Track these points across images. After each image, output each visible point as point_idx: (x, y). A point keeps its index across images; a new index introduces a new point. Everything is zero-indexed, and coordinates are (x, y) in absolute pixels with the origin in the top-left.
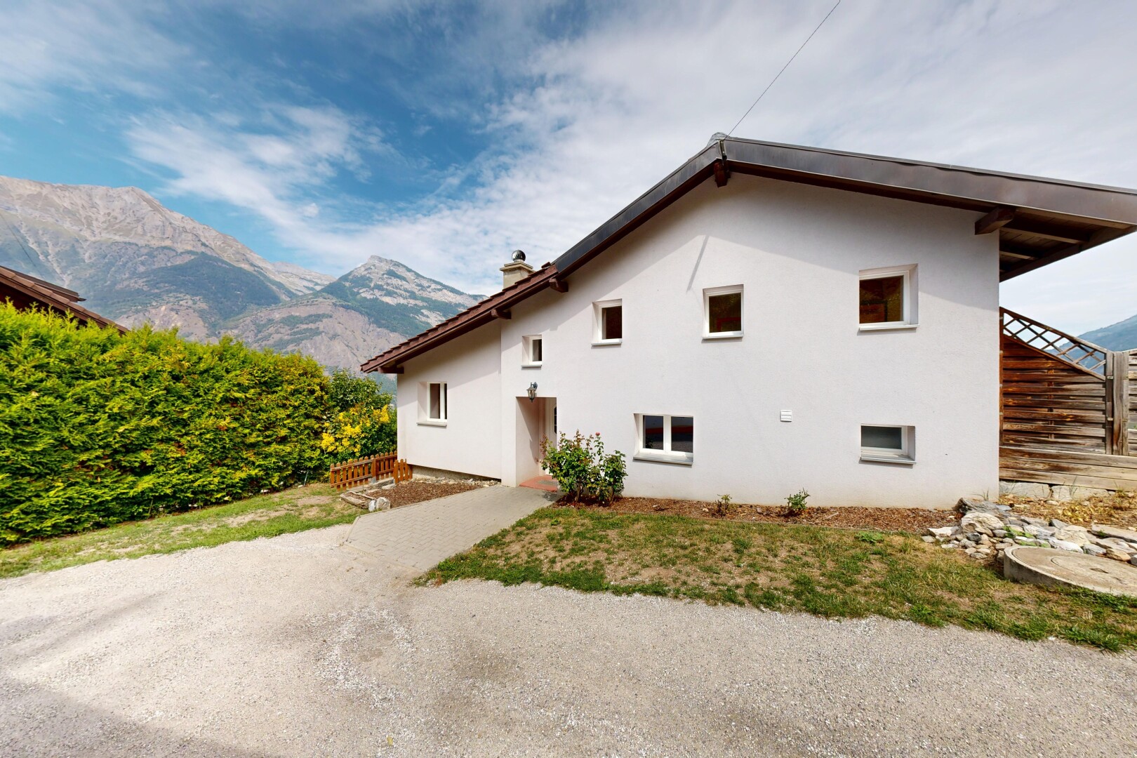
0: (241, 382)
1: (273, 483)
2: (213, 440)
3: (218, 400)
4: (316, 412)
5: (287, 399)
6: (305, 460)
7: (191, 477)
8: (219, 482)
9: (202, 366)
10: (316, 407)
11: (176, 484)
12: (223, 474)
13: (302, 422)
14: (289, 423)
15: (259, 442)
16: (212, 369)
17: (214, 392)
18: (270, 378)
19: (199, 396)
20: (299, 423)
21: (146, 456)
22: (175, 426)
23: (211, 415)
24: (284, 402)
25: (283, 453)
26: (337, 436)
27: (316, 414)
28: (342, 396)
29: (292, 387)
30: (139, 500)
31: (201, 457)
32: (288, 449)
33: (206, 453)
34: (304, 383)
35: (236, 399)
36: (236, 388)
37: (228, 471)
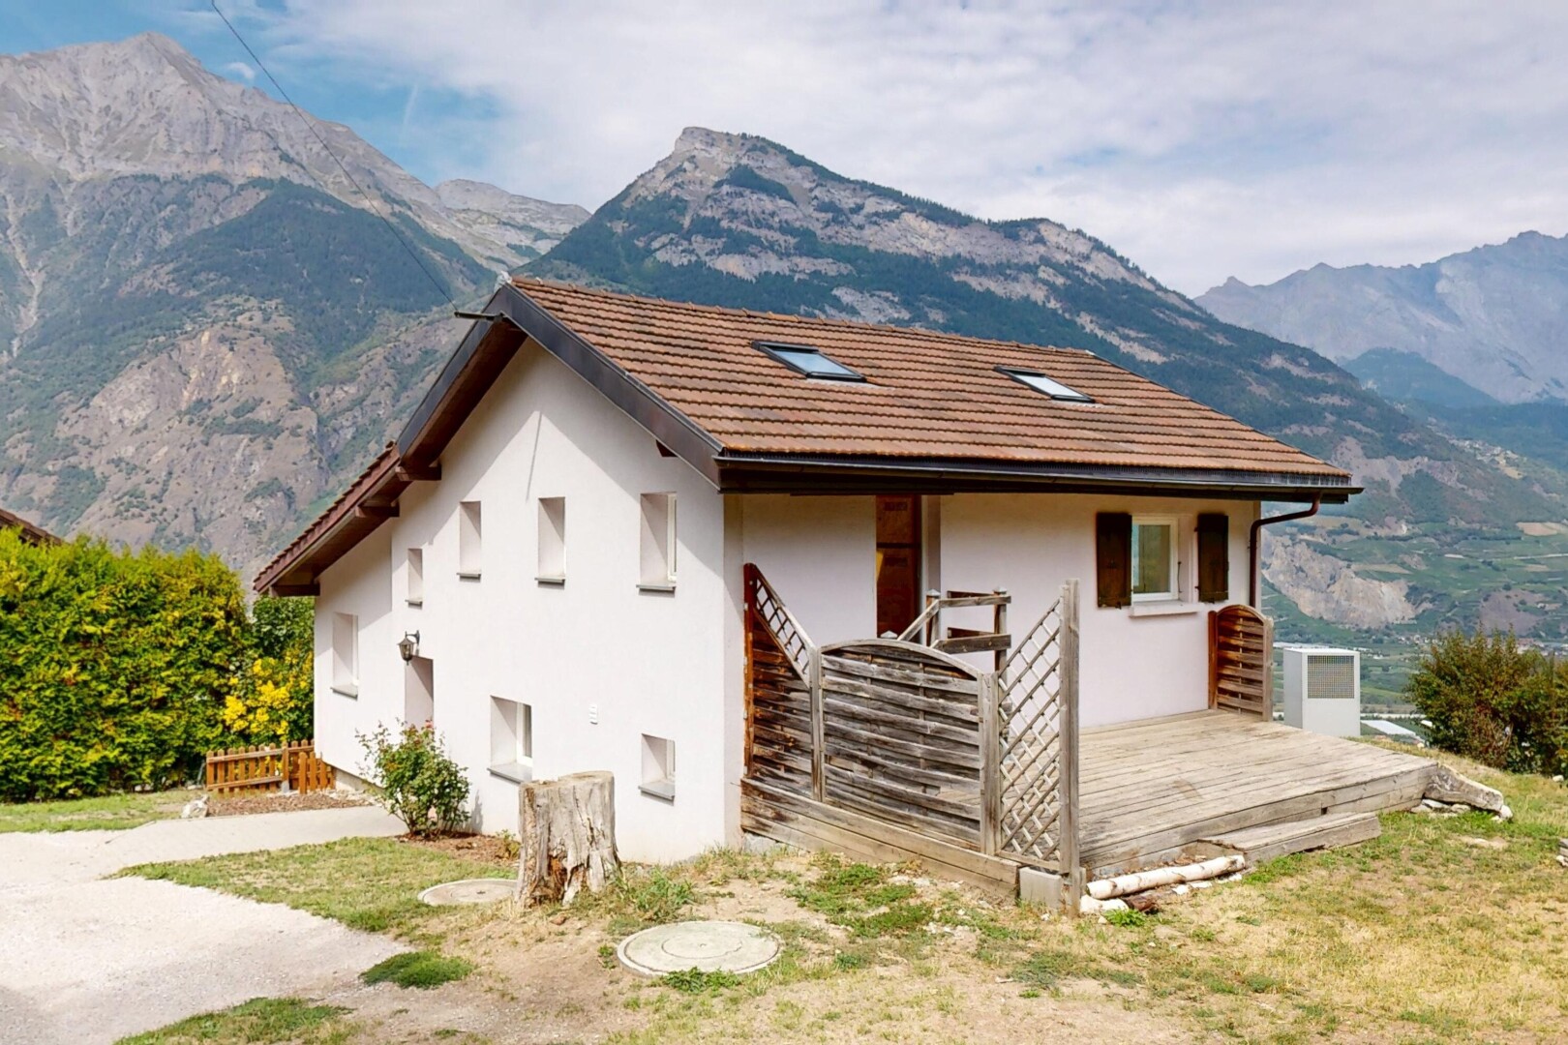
0: (96, 608)
1: (143, 777)
2: (55, 699)
3: (61, 637)
4: (218, 658)
5: (168, 635)
6: (196, 742)
7: (27, 752)
8: (62, 764)
9: (45, 586)
10: (218, 648)
11: (9, 761)
12: (68, 753)
13: (192, 674)
14: (169, 676)
15: (123, 705)
16: (57, 589)
17: (56, 625)
18: (141, 600)
19: (37, 632)
20: (188, 676)
22: (8, 676)
23: (52, 660)
24: (162, 639)
25: (159, 727)
26: (248, 702)
27: (217, 661)
28: (268, 628)
29: (177, 614)
31: (39, 723)
32: (168, 720)
33: (46, 717)
34: (198, 606)
35: (89, 636)
36: (89, 619)
37: (76, 749)
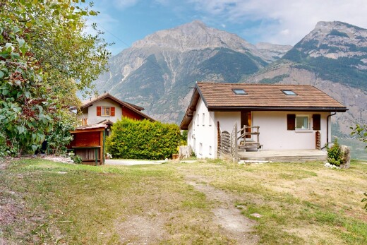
2: (153, 145)
4: (176, 140)
5: (169, 136)
7: (150, 152)
8: (154, 154)
9: (152, 128)
11: (147, 153)
14: (169, 142)
15: (163, 146)
17: (153, 134)
18: (165, 130)
20: (172, 143)
21: (143, 147)
22: (147, 141)
23: (153, 139)
25: (168, 150)
29: (170, 133)
30: (142, 155)
31: (151, 148)
34: (173, 132)
35: (157, 136)
36: (158, 133)
37: (156, 152)
